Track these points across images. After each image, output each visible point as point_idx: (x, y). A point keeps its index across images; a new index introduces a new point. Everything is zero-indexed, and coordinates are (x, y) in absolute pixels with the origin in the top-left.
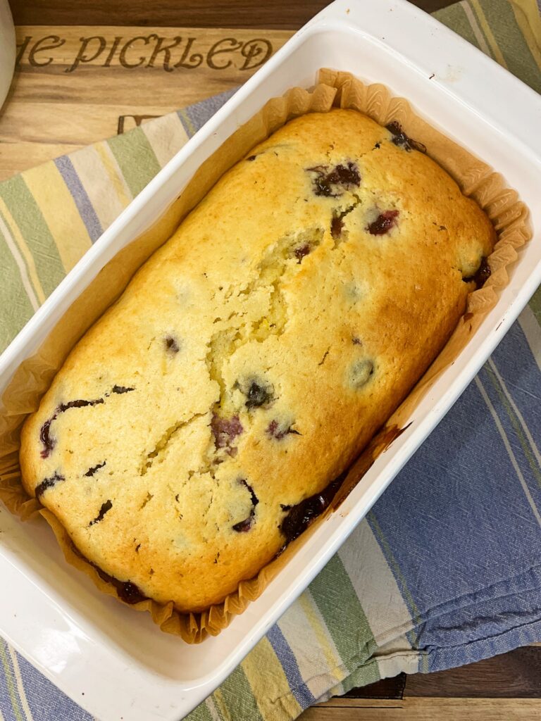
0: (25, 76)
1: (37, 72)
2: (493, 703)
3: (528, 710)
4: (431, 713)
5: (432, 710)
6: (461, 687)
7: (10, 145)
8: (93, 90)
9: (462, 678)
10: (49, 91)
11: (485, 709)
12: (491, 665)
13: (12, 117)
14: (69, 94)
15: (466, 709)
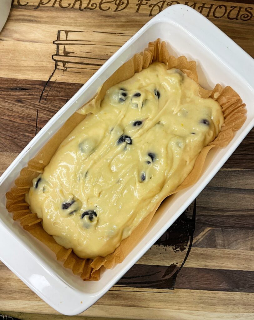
0: (15, 10)
1: (21, 8)
2: (212, 293)
3: (227, 296)
4: (186, 296)
5: (187, 295)
6: (198, 286)
7: (8, 42)
8: (47, 18)
9: (199, 282)
10: (26, 18)
11: (209, 295)
12: (212, 277)
13: (9, 29)
14: (36, 19)
15: (200, 295)
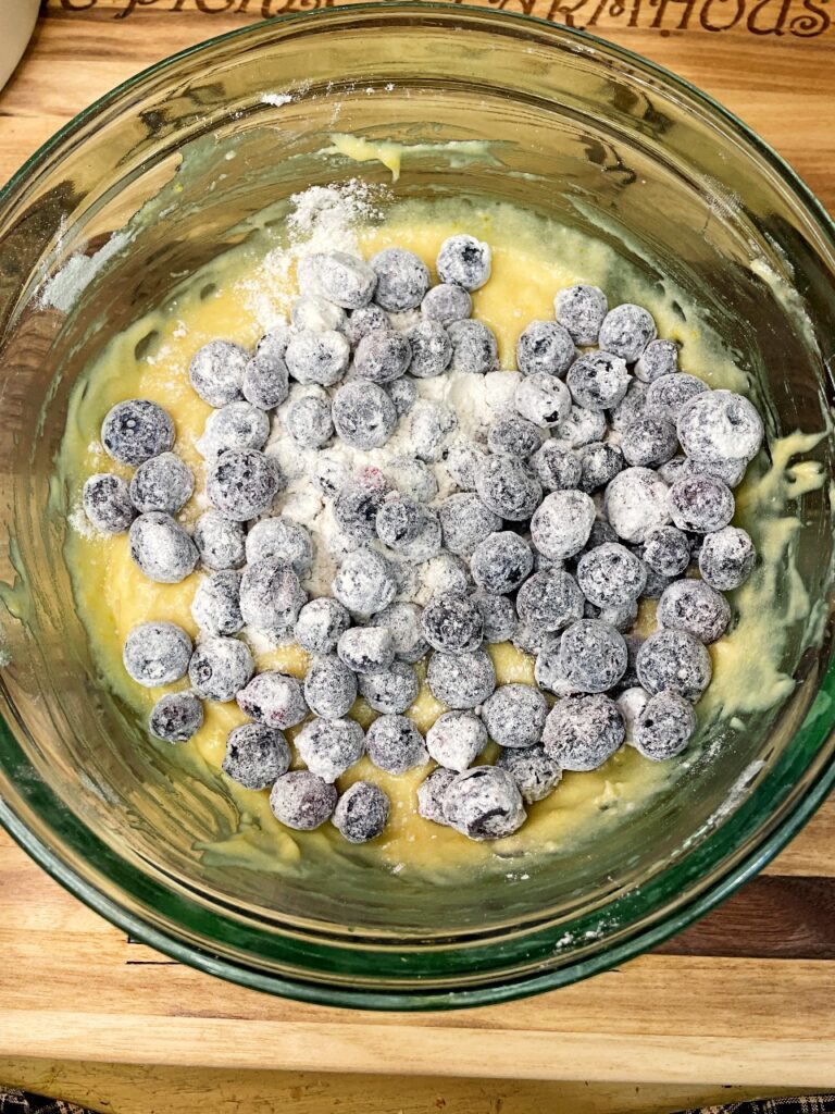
0: (51, 24)
1: (73, 18)
2: (763, 967)
3: (819, 978)
4: (664, 980)
5: (667, 976)
6: (709, 940)
9: (711, 925)
10: (89, 45)
11: (749, 975)
12: (757, 905)
14: (120, 49)
15: (720, 975)
